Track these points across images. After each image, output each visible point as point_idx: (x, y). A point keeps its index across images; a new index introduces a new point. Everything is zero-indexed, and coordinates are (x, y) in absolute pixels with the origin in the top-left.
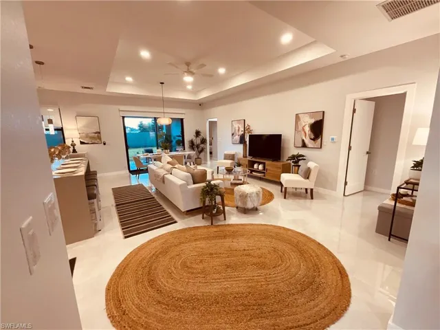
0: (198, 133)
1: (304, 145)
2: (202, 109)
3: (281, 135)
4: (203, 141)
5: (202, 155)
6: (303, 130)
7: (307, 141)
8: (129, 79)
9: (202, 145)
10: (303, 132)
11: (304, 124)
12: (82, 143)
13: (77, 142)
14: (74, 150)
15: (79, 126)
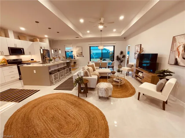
0: (122, 53)
1: (176, 63)
2: (126, 40)
3: (157, 54)
4: (124, 57)
5: (122, 64)
6: (178, 49)
7: (180, 60)
8: (88, 32)
9: (123, 59)
10: (177, 52)
11: (178, 45)
12: (77, 56)
13: (76, 56)
14: (75, 58)
15: (77, 50)
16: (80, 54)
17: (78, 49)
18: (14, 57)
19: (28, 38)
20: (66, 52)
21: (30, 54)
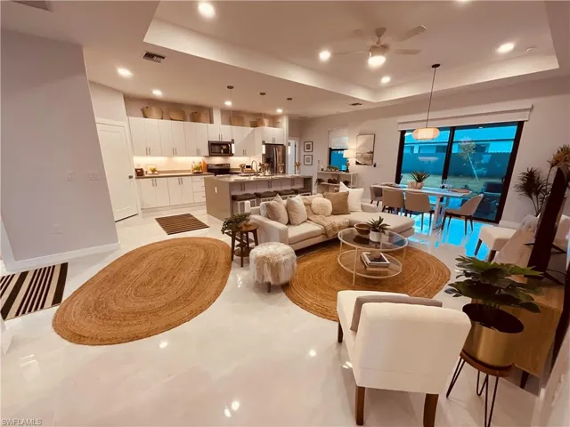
8: (386, 80)
12: (357, 163)
13: (352, 161)
14: (347, 171)
15: (359, 145)
16: (366, 158)
17: (362, 140)
18: (218, 160)
19: (248, 120)
20: (331, 150)
21: (244, 154)
